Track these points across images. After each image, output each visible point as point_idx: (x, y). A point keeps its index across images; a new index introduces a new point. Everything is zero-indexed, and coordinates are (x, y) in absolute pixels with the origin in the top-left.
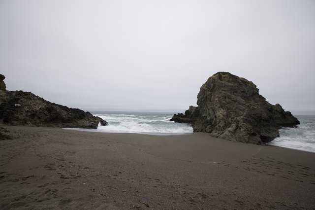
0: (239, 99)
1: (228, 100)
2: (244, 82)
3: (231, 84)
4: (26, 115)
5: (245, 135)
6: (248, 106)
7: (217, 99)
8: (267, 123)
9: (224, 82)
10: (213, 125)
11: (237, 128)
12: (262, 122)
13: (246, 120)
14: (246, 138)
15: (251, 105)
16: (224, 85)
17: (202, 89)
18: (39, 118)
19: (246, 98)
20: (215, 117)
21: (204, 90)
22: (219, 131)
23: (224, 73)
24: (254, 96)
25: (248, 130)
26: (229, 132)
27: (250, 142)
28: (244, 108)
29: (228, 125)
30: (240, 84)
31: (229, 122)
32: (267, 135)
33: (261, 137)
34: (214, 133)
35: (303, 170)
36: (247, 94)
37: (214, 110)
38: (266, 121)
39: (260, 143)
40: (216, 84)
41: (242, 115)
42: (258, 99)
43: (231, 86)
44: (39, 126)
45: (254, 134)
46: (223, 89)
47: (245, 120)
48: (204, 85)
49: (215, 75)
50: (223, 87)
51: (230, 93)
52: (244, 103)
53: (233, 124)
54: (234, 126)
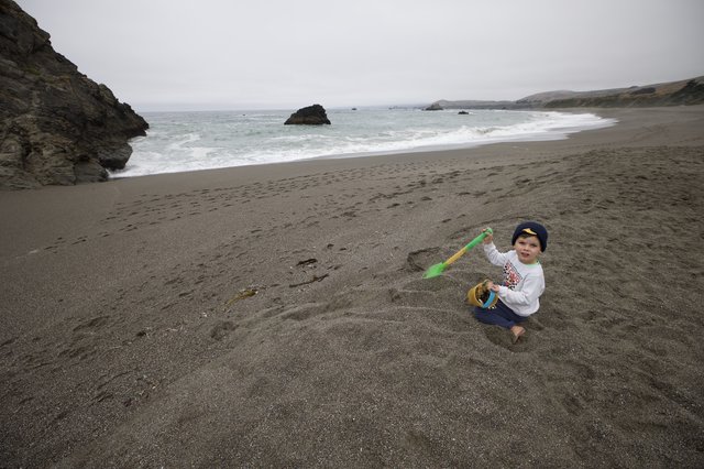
5: (63, 166)
6: (36, 83)
8: (101, 130)
11: (29, 151)
12: (90, 127)
13: (47, 123)
14: (68, 170)
15: (44, 81)
19: (19, 58)
24: (39, 53)
25: (65, 151)
27: (81, 181)
28: (23, 87)
32: (110, 157)
33: (103, 163)
36: (15, 41)
38: (97, 123)
39: (104, 177)
41: (26, 112)
42: (57, 64)
45: (84, 160)
47: (45, 127)
52: (20, 72)
53: (8, 142)
54: (13, 147)
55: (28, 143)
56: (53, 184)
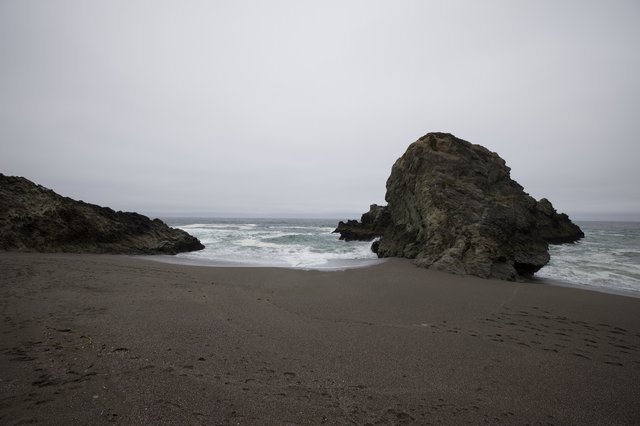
0: (471, 187)
1: (448, 191)
2: (482, 153)
3: (456, 158)
4: (13, 228)
6: (490, 202)
7: (426, 189)
8: (527, 237)
9: (440, 153)
10: (419, 243)
13: (486, 230)
15: (495, 200)
16: (440, 160)
17: (395, 168)
18: (43, 233)
19: (486, 187)
20: (424, 226)
21: (400, 170)
22: (430, 254)
23: (441, 135)
24: (500, 182)
25: (490, 252)
26: (452, 255)
27: (493, 277)
28: (481, 206)
29: (449, 241)
30: (473, 158)
31: (451, 236)
32: (527, 261)
33: (517, 266)
34: (422, 259)
35: (612, 335)
36: (487, 177)
37: (420, 212)
38: (525, 232)
39: (513, 277)
40: (426, 157)
41: (477, 221)
42: (509, 188)
43: (454, 162)
44: (42, 251)
45: (502, 260)
46: (438, 167)
47: (484, 232)
48: (399, 160)
49: (421, 139)
50: (437, 163)
51: (454, 175)
52: (482, 196)
53: (460, 241)
55: (469, 243)
56: (474, 275)
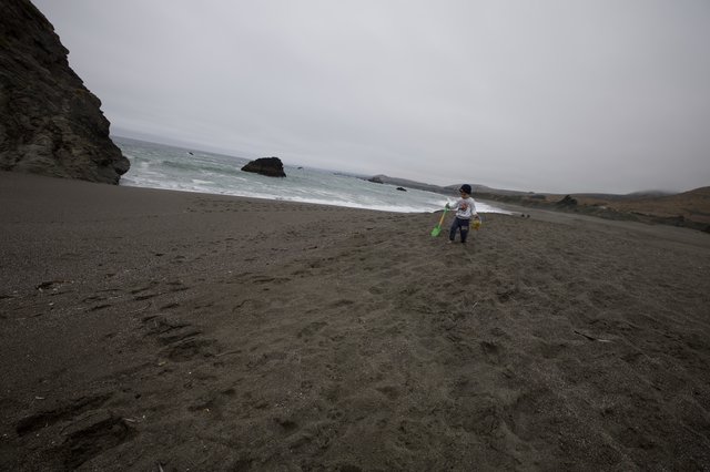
5: (89, 165)
6: (65, 92)
11: (59, 147)
13: (77, 127)
14: (94, 170)
27: (100, 181)
28: (57, 94)
29: (20, 134)
39: (117, 181)
45: (105, 164)
52: (53, 80)
54: (45, 142)
55: (59, 140)
56: (82, 179)
